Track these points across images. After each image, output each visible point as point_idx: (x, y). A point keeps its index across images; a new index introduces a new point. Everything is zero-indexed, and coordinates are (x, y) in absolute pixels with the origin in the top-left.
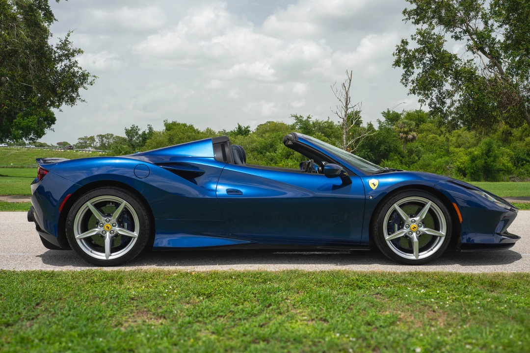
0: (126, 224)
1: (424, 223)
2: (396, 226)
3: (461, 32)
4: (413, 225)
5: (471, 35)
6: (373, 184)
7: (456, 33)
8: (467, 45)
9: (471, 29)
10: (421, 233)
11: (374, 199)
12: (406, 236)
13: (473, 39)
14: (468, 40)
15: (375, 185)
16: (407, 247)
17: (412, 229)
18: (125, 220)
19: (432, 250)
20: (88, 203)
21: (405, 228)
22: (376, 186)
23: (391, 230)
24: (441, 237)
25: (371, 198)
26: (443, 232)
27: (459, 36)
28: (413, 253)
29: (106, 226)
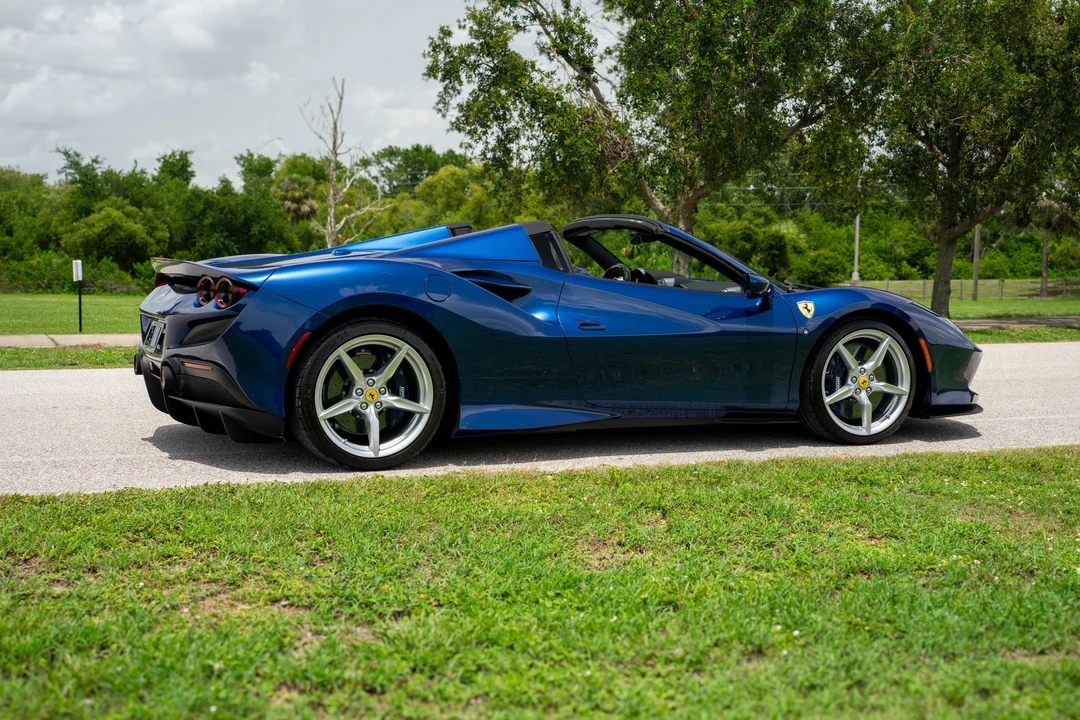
0: (402, 389)
1: (877, 374)
2: (838, 379)
3: (525, 17)
4: (863, 378)
5: (543, 23)
6: (806, 308)
7: (515, 18)
8: (536, 43)
9: (545, 13)
10: (875, 390)
12: (851, 398)
13: (548, 34)
14: (539, 33)
15: (809, 311)
17: (861, 385)
19: (888, 417)
20: (340, 350)
21: (849, 382)
22: (812, 312)
24: (901, 396)
25: (806, 332)
26: (904, 387)
27: (522, 25)
28: (861, 425)
29: (368, 394)
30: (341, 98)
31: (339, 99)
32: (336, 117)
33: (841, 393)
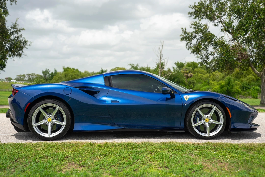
0: (59, 119)
1: (212, 117)
2: (198, 119)
3: (217, 22)
4: (206, 119)
5: (222, 24)
6: (186, 98)
7: (215, 23)
8: (221, 29)
9: (223, 21)
10: (211, 123)
11: (186, 105)
12: (203, 125)
13: (224, 26)
14: (221, 26)
15: (187, 98)
16: (203, 130)
17: (206, 121)
18: (59, 116)
19: (216, 131)
20: (40, 108)
21: (202, 120)
22: (188, 99)
23: (195, 121)
24: (221, 125)
25: (185, 105)
26: (222, 122)
27: (217, 24)
28: (207, 133)
29: (48, 120)
30: (163, 46)
31: (162, 46)
32: (161, 51)
33: (199, 123)
